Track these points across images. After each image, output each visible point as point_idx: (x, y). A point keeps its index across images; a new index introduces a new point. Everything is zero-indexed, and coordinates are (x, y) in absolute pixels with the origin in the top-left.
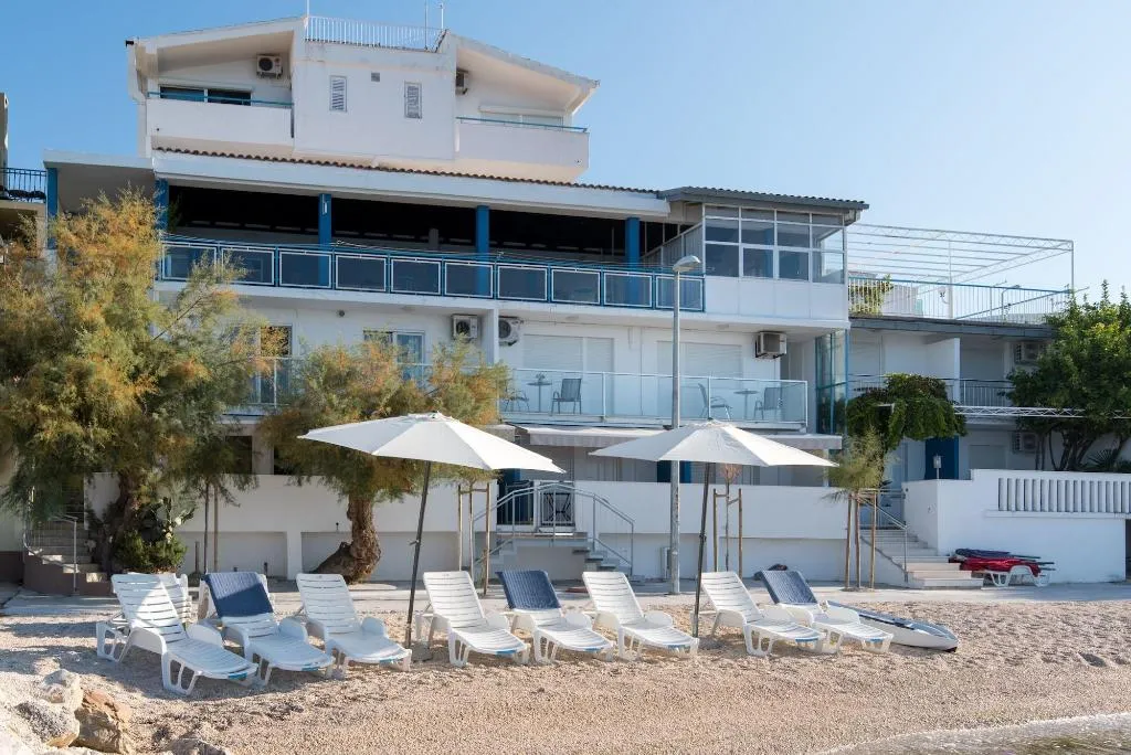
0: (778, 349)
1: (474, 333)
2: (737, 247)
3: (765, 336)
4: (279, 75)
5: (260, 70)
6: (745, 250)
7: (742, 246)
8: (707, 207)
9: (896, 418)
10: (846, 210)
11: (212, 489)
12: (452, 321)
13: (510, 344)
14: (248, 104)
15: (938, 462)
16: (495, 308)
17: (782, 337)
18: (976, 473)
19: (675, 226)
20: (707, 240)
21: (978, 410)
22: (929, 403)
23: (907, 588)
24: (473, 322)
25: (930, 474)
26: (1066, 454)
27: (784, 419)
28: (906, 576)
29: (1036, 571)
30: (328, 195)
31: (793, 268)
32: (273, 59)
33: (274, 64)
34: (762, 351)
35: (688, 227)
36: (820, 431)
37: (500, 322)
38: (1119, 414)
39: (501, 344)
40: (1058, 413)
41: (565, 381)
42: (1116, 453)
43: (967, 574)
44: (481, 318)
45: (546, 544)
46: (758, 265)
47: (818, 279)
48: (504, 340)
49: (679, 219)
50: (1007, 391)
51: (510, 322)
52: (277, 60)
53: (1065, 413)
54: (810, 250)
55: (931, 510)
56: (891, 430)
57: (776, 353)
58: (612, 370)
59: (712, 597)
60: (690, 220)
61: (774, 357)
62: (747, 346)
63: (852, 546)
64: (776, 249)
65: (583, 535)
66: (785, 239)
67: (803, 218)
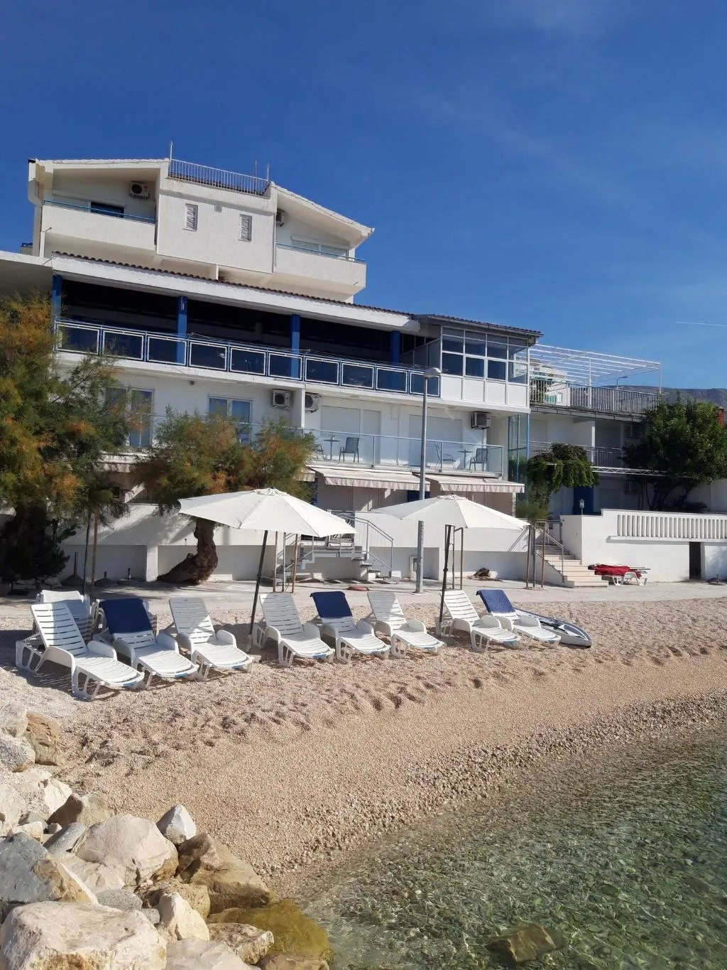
0: (485, 424)
1: (287, 402)
2: (462, 356)
3: (478, 415)
4: (147, 198)
5: (132, 192)
6: (467, 358)
7: (465, 355)
8: (444, 328)
9: (557, 474)
10: (530, 337)
11: (93, 516)
12: (273, 393)
13: (312, 412)
14: (122, 217)
15: (582, 504)
16: (304, 386)
17: (488, 416)
18: (605, 512)
19: (423, 338)
20: (443, 350)
21: (606, 470)
22: (578, 465)
23: (563, 587)
24: (287, 395)
25: (576, 511)
26: (655, 496)
27: (488, 470)
28: (563, 579)
29: (638, 575)
30: (185, 298)
31: (497, 372)
32: (142, 186)
33: (143, 189)
34: (476, 425)
35: (432, 339)
36: (510, 479)
37: (306, 396)
38: (686, 474)
39: (306, 412)
40: (651, 473)
41: (348, 439)
42: (684, 497)
43: (599, 577)
44: (293, 393)
45: (334, 555)
46: (475, 369)
47: (511, 380)
48: (308, 409)
49: (425, 334)
50: (622, 456)
51: (312, 396)
52: (146, 187)
53: (656, 473)
54: (507, 361)
55: (578, 534)
56: (554, 481)
57: (484, 426)
58: (379, 432)
59: (450, 609)
60: (433, 336)
61: (483, 429)
62: (466, 421)
63: (531, 557)
64: (486, 359)
65: (358, 548)
66: (492, 352)
67: (504, 340)
